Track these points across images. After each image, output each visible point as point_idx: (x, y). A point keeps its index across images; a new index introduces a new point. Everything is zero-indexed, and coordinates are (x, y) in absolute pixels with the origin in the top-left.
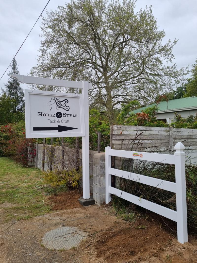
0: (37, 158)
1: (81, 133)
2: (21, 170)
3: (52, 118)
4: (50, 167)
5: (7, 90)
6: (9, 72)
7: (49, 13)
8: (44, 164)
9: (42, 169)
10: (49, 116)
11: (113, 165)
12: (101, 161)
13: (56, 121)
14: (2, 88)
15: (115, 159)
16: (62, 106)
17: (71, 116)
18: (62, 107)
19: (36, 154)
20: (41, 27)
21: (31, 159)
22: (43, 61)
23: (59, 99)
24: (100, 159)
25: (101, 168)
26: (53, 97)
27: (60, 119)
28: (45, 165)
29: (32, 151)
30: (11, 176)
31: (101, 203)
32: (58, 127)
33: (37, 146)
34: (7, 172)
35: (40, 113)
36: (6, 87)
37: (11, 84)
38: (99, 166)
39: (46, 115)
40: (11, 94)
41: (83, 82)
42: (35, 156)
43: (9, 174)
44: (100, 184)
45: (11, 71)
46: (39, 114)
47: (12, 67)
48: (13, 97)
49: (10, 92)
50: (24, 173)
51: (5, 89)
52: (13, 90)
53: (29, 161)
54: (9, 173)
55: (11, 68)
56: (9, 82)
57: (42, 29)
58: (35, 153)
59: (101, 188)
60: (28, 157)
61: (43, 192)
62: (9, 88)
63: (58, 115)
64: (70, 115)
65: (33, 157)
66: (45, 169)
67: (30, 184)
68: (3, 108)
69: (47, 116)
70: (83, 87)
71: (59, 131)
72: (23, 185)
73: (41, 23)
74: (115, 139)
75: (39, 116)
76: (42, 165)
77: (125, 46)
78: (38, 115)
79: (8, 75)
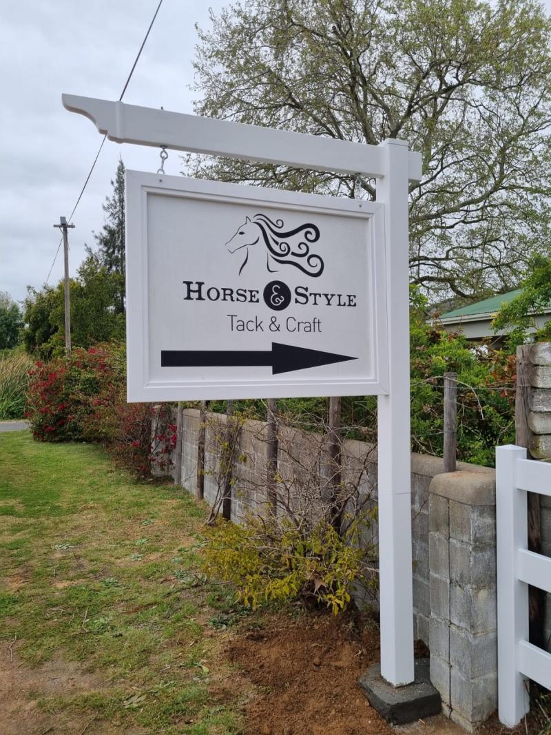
0: (180, 456)
1: (372, 377)
2: (128, 492)
3: (247, 310)
4: (225, 494)
5: (100, 250)
6: (107, 199)
7: (219, 18)
8: (201, 479)
9: (195, 491)
10: (232, 300)
11: (535, 534)
12: (476, 514)
13: (265, 325)
14: (88, 246)
15: (541, 507)
16: (294, 254)
17: (329, 300)
18: (290, 258)
19: (178, 443)
20: (195, 62)
21: (162, 455)
22: (200, 162)
23: (280, 224)
24: (473, 507)
25: (476, 548)
26: (251, 213)
27: (281, 315)
28: (207, 483)
29: (164, 429)
30: (96, 517)
31: (478, 718)
32: (270, 349)
33: (179, 415)
34: (86, 501)
35: (194, 287)
36: (98, 241)
37: (111, 232)
38: (465, 539)
39: (222, 292)
40: (110, 261)
41: (388, 147)
42: (174, 447)
43: (91, 508)
44: (472, 627)
45: (111, 199)
46: (189, 291)
47: (116, 185)
48: (117, 271)
49: (109, 255)
50: (139, 505)
51: (97, 248)
52: (116, 252)
53: (155, 463)
54: (91, 504)
55: (113, 189)
56: (105, 228)
57: (196, 70)
58: (175, 438)
59: (477, 646)
60: (152, 450)
61: (202, 606)
62: (106, 244)
63: (275, 297)
64: (326, 295)
65: (168, 450)
66: (205, 494)
67: (153, 557)
68: (87, 299)
69: (225, 299)
70: (386, 169)
71: (275, 372)
72: (130, 561)
73: (195, 51)
74: (545, 409)
75: (189, 298)
76: (196, 481)
77: (442, 108)
78: (186, 296)
79: (104, 207)
